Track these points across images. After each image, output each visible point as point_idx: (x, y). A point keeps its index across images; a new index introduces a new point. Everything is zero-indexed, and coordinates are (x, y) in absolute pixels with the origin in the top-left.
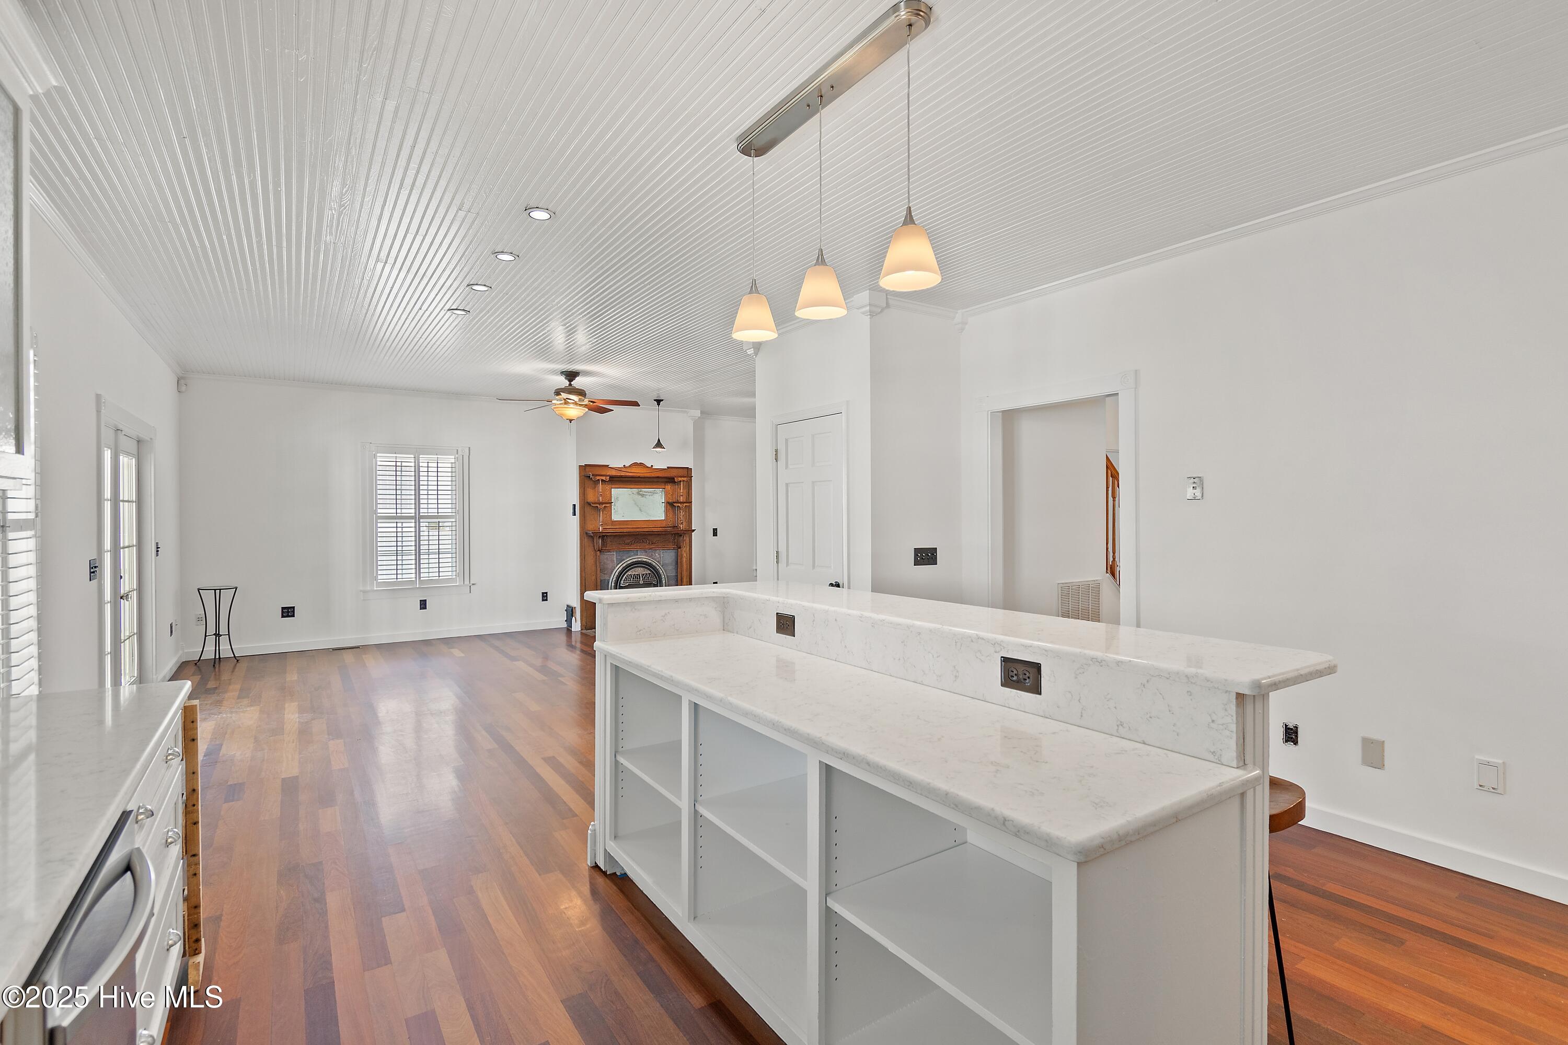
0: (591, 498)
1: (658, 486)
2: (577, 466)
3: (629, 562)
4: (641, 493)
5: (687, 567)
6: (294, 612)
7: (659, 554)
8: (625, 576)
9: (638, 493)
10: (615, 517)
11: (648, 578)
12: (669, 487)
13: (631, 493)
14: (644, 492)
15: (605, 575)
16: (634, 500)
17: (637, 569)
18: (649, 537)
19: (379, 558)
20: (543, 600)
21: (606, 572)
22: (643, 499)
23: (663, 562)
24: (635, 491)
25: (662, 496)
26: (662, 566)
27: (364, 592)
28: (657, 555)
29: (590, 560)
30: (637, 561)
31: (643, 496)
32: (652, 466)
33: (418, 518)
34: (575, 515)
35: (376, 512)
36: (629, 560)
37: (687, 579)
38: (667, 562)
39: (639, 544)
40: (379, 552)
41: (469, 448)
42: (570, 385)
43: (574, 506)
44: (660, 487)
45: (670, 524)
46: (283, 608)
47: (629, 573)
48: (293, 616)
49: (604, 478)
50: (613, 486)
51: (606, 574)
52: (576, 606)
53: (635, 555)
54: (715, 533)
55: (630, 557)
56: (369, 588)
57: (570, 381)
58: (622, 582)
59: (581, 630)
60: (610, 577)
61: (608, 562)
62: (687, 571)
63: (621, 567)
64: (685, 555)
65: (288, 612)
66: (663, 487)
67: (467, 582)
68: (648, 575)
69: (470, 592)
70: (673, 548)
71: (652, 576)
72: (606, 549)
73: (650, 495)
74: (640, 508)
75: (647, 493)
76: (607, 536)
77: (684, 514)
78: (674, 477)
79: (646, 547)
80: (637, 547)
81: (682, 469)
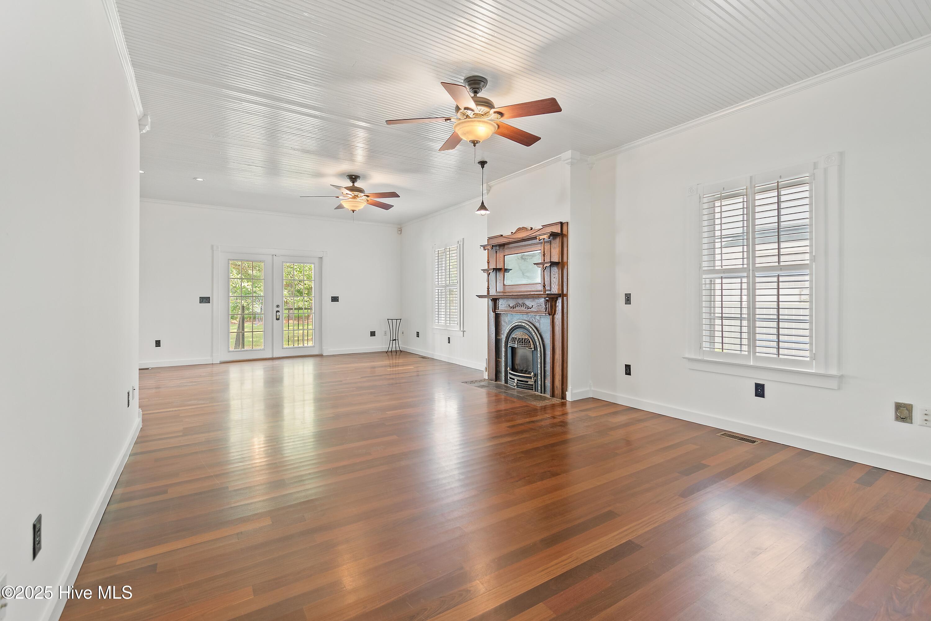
1: (536, 248)
4: (524, 257)
5: (560, 337)
9: (522, 258)
10: (508, 282)
13: (518, 259)
15: (502, 335)
16: (519, 265)
18: (527, 302)
21: (502, 332)
22: (526, 263)
23: (541, 329)
24: (520, 256)
26: (539, 334)
31: (525, 260)
36: (514, 323)
37: (559, 351)
42: (353, 185)
44: (538, 248)
47: (513, 336)
49: (489, 247)
50: (506, 254)
54: (628, 299)
55: (516, 320)
57: (353, 182)
58: (509, 343)
60: (503, 338)
62: (560, 342)
63: (509, 330)
66: (540, 248)
68: (523, 339)
69: (463, 336)
70: (545, 314)
71: (528, 341)
72: (498, 311)
73: (530, 259)
74: (523, 272)
75: (528, 257)
76: (499, 298)
77: (556, 275)
78: (538, 236)
79: (524, 311)
80: (518, 311)
81: (555, 226)
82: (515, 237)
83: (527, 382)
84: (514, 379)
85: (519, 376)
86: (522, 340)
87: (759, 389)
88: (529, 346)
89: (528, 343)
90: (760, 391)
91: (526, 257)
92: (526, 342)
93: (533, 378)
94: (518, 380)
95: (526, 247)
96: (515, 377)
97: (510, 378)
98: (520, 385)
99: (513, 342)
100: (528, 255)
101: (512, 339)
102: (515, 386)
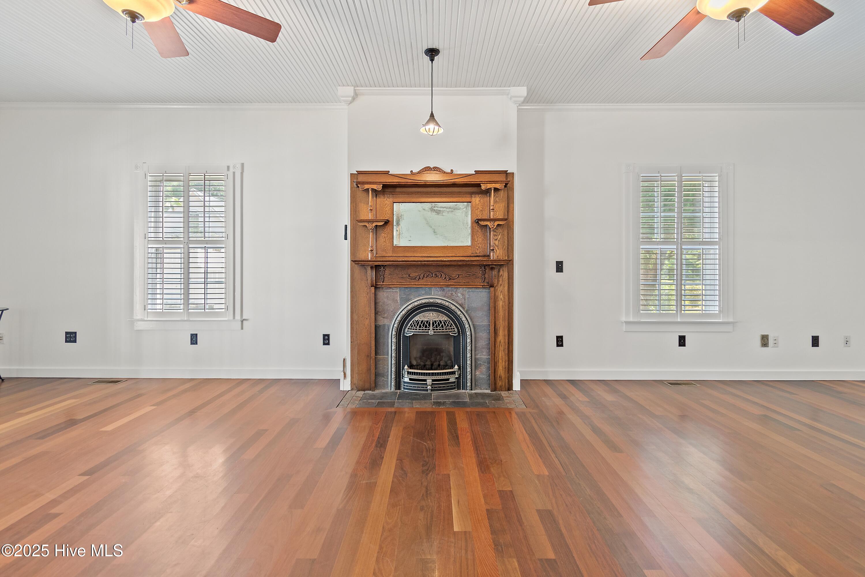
0: (367, 214)
1: (460, 199)
2: (347, 174)
3: (416, 304)
4: (436, 209)
5: (504, 314)
6: (75, 337)
7: (463, 295)
8: (411, 322)
9: (432, 210)
10: (400, 241)
11: (442, 326)
12: (477, 200)
14: (441, 207)
15: (385, 320)
16: (426, 219)
17: (426, 314)
18: (446, 270)
20: (324, 344)
21: (386, 315)
22: (440, 217)
23: (468, 305)
24: (427, 206)
25: (466, 213)
26: (467, 312)
28: (459, 295)
29: (364, 298)
30: (430, 303)
31: (438, 212)
32: (452, 169)
33: (187, 243)
34: (346, 239)
35: (146, 237)
36: (417, 300)
37: (504, 331)
38: (474, 305)
39: (432, 279)
41: (243, 164)
43: (346, 226)
44: (464, 199)
45: (479, 252)
46: (66, 333)
47: (416, 318)
48: (75, 341)
49: (375, 187)
50: (395, 200)
51: (387, 318)
53: (426, 294)
54: (559, 267)
55: (419, 296)
58: (406, 330)
59: (351, 390)
61: (390, 302)
62: (504, 320)
63: (406, 310)
64: (501, 297)
65: (71, 337)
66: (468, 199)
67: (238, 317)
68: (443, 322)
69: (242, 328)
70: (483, 285)
71: (449, 324)
72: (384, 283)
73: (448, 212)
74: (434, 229)
75: (445, 209)
76: (384, 266)
77: (499, 237)
78: (480, 184)
79: (442, 284)
80: (429, 284)
81: (498, 174)
83: (448, 379)
84: (425, 380)
85: (433, 374)
86: (441, 323)
87: (682, 340)
88: (453, 330)
89: (451, 327)
90: (682, 341)
91: (441, 209)
92: (448, 325)
93: (457, 373)
94: (433, 380)
95: (442, 195)
96: (425, 377)
97: (410, 379)
98: (435, 387)
99: (416, 327)
100: (445, 207)
101: (413, 324)
102: (427, 390)
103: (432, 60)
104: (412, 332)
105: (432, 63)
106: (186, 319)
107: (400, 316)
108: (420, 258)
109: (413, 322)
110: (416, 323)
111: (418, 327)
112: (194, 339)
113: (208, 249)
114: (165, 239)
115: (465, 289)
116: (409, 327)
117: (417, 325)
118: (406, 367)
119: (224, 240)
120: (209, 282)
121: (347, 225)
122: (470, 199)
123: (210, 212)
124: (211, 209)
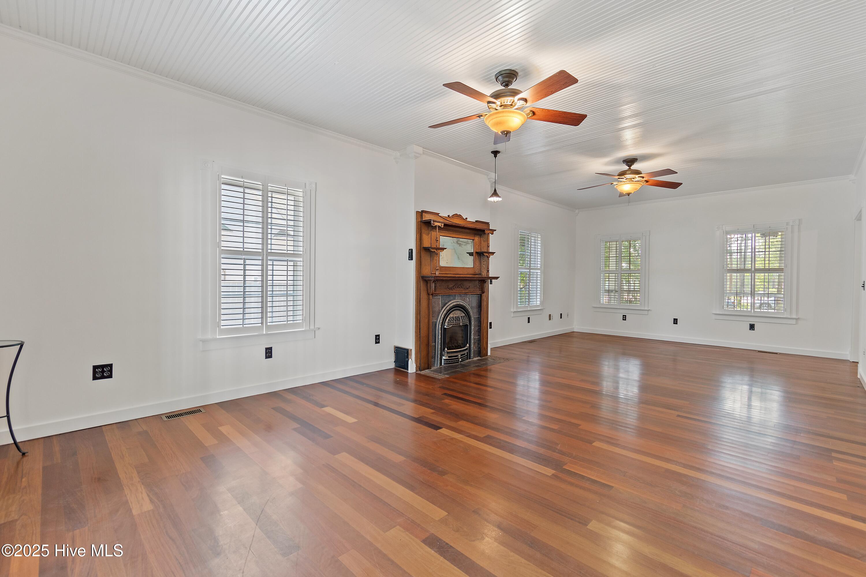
0: (426, 244)
1: (469, 237)
2: (415, 212)
3: (450, 306)
4: (459, 242)
5: (486, 310)
6: (111, 371)
7: (469, 298)
8: (448, 318)
9: (457, 243)
10: (443, 263)
11: (462, 320)
12: (477, 239)
13: (453, 242)
15: (434, 318)
16: (455, 249)
17: (455, 312)
18: (465, 283)
19: (223, 300)
20: (376, 342)
21: (435, 315)
23: (471, 305)
24: (455, 240)
25: (471, 246)
26: (471, 309)
27: (204, 341)
28: (467, 299)
29: (424, 303)
30: (457, 305)
31: (460, 245)
32: (466, 218)
33: (266, 255)
34: (412, 259)
35: (219, 246)
36: (453, 303)
37: (486, 320)
38: (473, 305)
39: (458, 289)
40: (222, 293)
41: (316, 183)
44: (471, 238)
45: (476, 272)
46: (95, 368)
47: (451, 315)
48: (110, 376)
49: (440, 225)
50: (441, 234)
52: (411, 348)
53: (456, 299)
55: (452, 300)
56: (209, 336)
58: (446, 324)
59: (416, 371)
60: (437, 320)
62: (486, 313)
63: (446, 310)
64: (485, 299)
65: (103, 372)
67: (312, 327)
69: (315, 337)
70: (479, 293)
71: (465, 318)
72: (436, 292)
73: (464, 245)
74: (458, 256)
75: (463, 243)
76: (437, 280)
77: (486, 263)
78: (485, 230)
79: (463, 292)
80: (458, 292)
81: (485, 224)
82: (452, 221)
83: (465, 354)
84: (456, 356)
85: (460, 351)
86: (462, 318)
88: (467, 322)
89: (466, 320)
91: (461, 243)
93: (468, 349)
94: (461, 355)
95: (463, 234)
96: (457, 353)
97: (449, 357)
98: (463, 359)
99: (453, 321)
100: (463, 242)
101: (451, 319)
102: (458, 362)
103: (495, 156)
104: (451, 325)
105: (495, 158)
106: (264, 333)
107: (443, 314)
108: (452, 275)
109: (450, 318)
110: (452, 318)
111: (454, 321)
112: (269, 352)
113: (274, 262)
114: (245, 250)
115: (470, 295)
116: (448, 321)
117: (454, 320)
118: (446, 349)
119: (302, 253)
120: (289, 294)
121: (412, 249)
122: (473, 238)
123: (273, 224)
124: (274, 221)
